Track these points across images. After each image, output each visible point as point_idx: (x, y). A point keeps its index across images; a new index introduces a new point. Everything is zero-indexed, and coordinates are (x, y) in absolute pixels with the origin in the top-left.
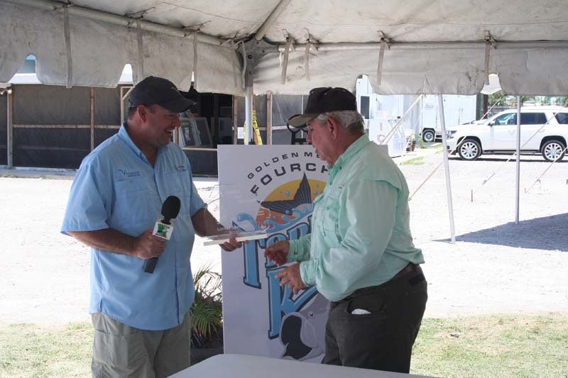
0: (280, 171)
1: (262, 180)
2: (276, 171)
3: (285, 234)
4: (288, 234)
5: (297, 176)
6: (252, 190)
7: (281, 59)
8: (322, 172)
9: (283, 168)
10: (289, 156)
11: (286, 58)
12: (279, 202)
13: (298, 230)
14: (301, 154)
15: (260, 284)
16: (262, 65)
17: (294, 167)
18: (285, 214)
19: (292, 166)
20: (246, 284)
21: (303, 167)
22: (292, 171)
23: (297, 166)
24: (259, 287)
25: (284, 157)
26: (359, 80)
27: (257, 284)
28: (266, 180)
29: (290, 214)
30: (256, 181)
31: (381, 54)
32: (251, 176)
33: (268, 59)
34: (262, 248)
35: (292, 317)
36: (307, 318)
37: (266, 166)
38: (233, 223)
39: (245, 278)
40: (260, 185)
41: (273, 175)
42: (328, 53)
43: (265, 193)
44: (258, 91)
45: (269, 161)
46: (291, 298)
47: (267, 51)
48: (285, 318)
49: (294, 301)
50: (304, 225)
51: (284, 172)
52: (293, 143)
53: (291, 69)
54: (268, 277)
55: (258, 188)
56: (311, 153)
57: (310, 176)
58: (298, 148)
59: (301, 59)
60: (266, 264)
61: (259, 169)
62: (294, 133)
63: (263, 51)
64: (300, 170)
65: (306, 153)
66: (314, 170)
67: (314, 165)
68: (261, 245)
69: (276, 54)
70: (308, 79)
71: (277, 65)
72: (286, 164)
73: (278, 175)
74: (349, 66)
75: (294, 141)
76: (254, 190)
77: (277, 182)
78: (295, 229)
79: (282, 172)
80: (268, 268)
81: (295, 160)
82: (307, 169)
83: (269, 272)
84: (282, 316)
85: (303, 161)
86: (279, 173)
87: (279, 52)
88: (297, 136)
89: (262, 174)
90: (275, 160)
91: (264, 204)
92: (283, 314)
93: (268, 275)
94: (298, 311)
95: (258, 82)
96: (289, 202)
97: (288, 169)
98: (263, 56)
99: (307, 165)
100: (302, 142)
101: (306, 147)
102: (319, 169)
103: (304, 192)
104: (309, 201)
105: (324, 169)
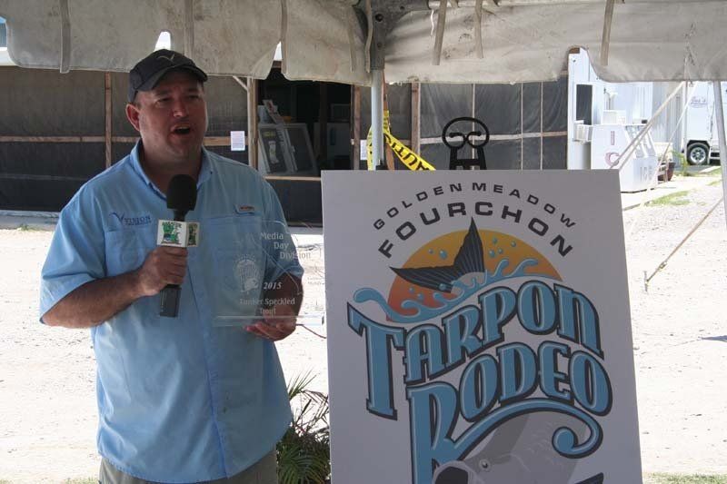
0: (430, 216)
1: (398, 232)
2: (422, 215)
3: (439, 325)
4: (444, 325)
5: (460, 224)
6: (381, 250)
7: (432, 20)
8: (504, 217)
9: (435, 211)
10: (446, 189)
11: (442, 19)
12: (429, 269)
13: (462, 319)
14: (467, 186)
15: (395, 412)
16: (401, 31)
17: (454, 208)
18: (438, 289)
19: (450, 206)
20: (371, 411)
21: (470, 209)
22: (451, 215)
23: (459, 208)
24: (394, 417)
25: (438, 191)
26: (571, 57)
27: (390, 413)
28: (406, 231)
29: (448, 291)
30: (389, 232)
31: (609, 12)
32: (379, 224)
33: (410, 21)
34: (398, 348)
35: (451, 470)
36: (478, 471)
37: (406, 207)
38: (349, 305)
39: (369, 401)
40: (394, 239)
41: (418, 223)
42: (515, 10)
43: (404, 254)
44: (393, 76)
45: (412, 199)
46: (449, 436)
47: (410, 7)
48: (438, 471)
49: (455, 442)
50: (473, 309)
51: (437, 218)
52: (452, 167)
53: (450, 38)
54: (409, 400)
55: (391, 245)
56: (484, 185)
57: (483, 224)
58: (460, 175)
59: (467, 21)
60: (405, 377)
61: (393, 212)
62: (454, 150)
63: (402, 8)
64: (464, 213)
65: (475, 184)
66: (490, 213)
67: (490, 205)
68: (397, 344)
69: (425, 12)
70: (481, 56)
71: (426, 32)
72: (441, 203)
73: (427, 223)
74: (552, 33)
75: (454, 164)
76: (385, 250)
77: (425, 235)
78: (456, 316)
79: (434, 218)
80: (409, 385)
81: (456, 197)
82: (478, 212)
83: (410, 392)
84: (434, 468)
85: (469, 198)
86: (428, 219)
87: (430, 9)
89: (399, 221)
90: (422, 196)
91: (402, 273)
92: (435, 464)
93: (410, 394)
94: (461, 458)
95: (393, 61)
96: (445, 268)
97: (443, 212)
98: (403, 15)
99: (478, 205)
100: (467, 164)
101: (474, 174)
102: (498, 211)
103: (471, 252)
104: (480, 267)
105: (506, 212)
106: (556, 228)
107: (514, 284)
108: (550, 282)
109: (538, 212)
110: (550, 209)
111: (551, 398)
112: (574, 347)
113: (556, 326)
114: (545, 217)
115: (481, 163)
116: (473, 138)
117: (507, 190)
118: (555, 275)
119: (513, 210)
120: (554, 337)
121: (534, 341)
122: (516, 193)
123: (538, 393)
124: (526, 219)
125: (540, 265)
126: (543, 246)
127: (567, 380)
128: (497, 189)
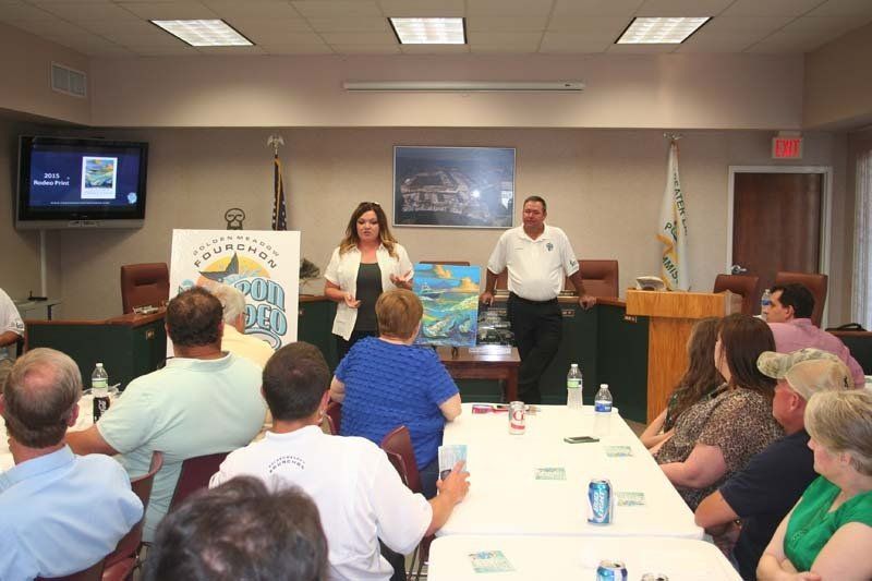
0: (218, 250)
5: (230, 254)
6: (195, 264)
8: (249, 251)
12: (215, 272)
18: (218, 281)
21: (235, 247)
22: (227, 249)
28: (207, 256)
29: (222, 282)
32: (196, 253)
43: (205, 266)
55: (200, 262)
58: (231, 233)
62: (230, 222)
67: (244, 246)
75: (229, 228)
76: (197, 264)
77: (215, 258)
81: (230, 242)
85: (235, 243)
88: (233, 224)
89: (205, 252)
91: (204, 274)
96: (222, 272)
97: (224, 248)
100: (235, 228)
101: (238, 232)
102: (247, 248)
103: (233, 266)
104: (236, 272)
105: (250, 249)
106: (271, 256)
107: (250, 279)
108: (266, 279)
109: (264, 249)
110: (269, 248)
111: (261, 328)
112: (273, 307)
113: (266, 298)
114: (267, 252)
115: (240, 228)
116: (238, 218)
117: (251, 240)
118: (267, 276)
119: (253, 248)
120: (265, 302)
121: (256, 304)
122: (255, 241)
123: (256, 326)
124: (258, 253)
125: (261, 271)
126: (265, 264)
127: (269, 321)
128: (247, 239)
